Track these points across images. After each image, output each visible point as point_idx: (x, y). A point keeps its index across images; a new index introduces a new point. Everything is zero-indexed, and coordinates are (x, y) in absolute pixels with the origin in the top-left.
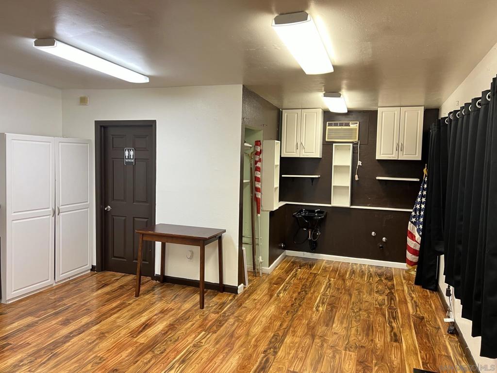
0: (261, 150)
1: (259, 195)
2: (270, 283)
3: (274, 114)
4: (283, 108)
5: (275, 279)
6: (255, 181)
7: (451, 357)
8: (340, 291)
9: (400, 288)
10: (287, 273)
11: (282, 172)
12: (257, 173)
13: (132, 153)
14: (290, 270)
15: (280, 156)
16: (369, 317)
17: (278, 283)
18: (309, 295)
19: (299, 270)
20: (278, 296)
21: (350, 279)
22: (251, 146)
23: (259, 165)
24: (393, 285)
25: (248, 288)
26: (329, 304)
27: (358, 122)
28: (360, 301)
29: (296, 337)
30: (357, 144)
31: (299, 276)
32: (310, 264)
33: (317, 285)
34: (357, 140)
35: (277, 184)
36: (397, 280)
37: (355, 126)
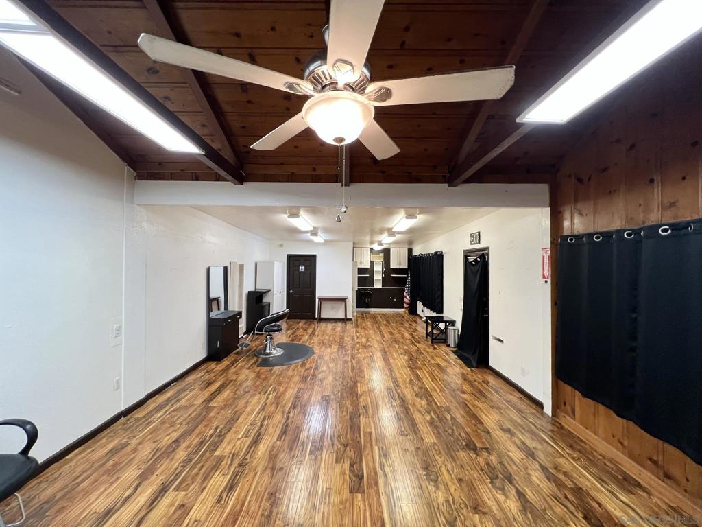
13: (303, 267)
27: (383, 253)
30: (383, 262)
37: (382, 255)
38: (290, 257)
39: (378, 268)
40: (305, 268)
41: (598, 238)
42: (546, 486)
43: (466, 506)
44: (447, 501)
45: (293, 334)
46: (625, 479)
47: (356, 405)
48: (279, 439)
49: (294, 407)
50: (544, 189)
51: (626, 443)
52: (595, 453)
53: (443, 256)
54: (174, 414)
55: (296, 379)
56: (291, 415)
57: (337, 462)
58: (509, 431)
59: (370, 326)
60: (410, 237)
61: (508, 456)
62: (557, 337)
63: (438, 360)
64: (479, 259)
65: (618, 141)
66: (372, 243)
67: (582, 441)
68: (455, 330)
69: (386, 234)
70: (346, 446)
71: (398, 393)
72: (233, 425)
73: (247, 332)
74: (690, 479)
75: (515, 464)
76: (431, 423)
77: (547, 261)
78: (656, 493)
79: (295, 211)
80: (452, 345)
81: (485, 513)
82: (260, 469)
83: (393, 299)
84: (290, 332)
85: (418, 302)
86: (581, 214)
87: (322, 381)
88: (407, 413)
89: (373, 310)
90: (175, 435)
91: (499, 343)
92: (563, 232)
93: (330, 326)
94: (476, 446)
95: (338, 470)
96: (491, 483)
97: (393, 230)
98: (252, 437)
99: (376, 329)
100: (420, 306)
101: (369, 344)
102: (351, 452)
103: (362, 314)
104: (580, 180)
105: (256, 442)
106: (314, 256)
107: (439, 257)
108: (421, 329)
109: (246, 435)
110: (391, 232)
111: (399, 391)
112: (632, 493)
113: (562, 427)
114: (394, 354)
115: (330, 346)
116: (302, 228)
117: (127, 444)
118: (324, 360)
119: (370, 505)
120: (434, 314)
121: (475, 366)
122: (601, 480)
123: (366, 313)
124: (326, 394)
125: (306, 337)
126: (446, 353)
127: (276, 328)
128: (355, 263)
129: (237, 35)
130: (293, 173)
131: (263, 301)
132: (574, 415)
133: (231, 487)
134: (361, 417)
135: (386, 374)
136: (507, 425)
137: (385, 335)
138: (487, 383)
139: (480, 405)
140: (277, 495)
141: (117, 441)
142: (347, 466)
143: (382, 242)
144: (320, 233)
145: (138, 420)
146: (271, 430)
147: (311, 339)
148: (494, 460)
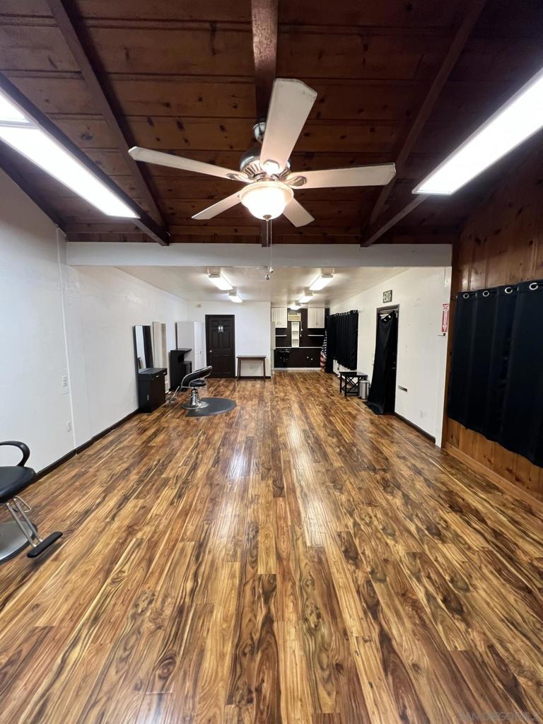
13: (222, 328)
37: (299, 315)
38: (208, 317)
39: (296, 328)
40: (224, 329)
41: (486, 294)
42: (426, 491)
43: (363, 503)
44: (349, 501)
45: (215, 390)
46: (488, 485)
47: (276, 442)
48: (213, 466)
49: (223, 444)
50: (448, 248)
51: (493, 461)
52: (470, 471)
53: (358, 315)
54: (120, 451)
55: (222, 425)
56: (221, 450)
57: (262, 479)
58: (404, 458)
59: (288, 383)
60: (327, 297)
61: (400, 473)
62: (450, 381)
63: (350, 409)
64: (390, 317)
65: (510, 205)
66: (289, 302)
67: (461, 463)
68: (366, 383)
69: (303, 294)
70: (269, 470)
71: (313, 434)
72: (173, 458)
73: (172, 389)
74: (532, 479)
75: (405, 478)
76: (340, 454)
77: (446, 316)
78: (507, 492)
79: (215, 271)
80: (364, 397)
81: (376, 506)
82: (200, 485)
83: (310, 358)
84: (211, 389)
85: (334, 361)
86: (476, 273)
87: (245, 426)
88: (320, 447)
89: (290, 369)
90: (125, 466)
91: (404, 392)
92: (461, 289)
93: (250, 384)
94: (375, 468)
95: (263, 484)
96: (384, 489)
97: (310, 289)
98: (190, 466)
99: (293, 385)
100: (336, 364)
101: (287, 397)
102: (273, 473)
103: (280, 374)
104: (478, 241)
105: (194, 468)
106: (232, 317)
107: (354, 316)
108: (336, 384)
109: (185, 464)
110: (308, 292)
111: (314, 432)
112: (490, 493)
113: (448, 455)
114: (310, 405)
115: (251, 400)
116: (222, 288)
117: (86, 472)
118: (246, 411)
119: (289, 504)
120: (349, 371)
121: (382, 413)
122: (469, 486)
123: (284, 372)
124: (250, 435)
125: (228, 393)
126: (358, 404)
127: (200, 383)
128: (273, 324)
129: (168, 105)
130: (216, 234)
131: (185, 360)
132: (458, 444)
133: (179, 496)
134: (281, 451)
135: (303, 420)
136: (404, 454)
137: (302, 390)
138: (391, 426)
139: (383, 441)
140: (217, 499)
141: (77, 470)
142: (270, 482)
143: (300, 302)
144: (238, 293)
145: (90, 456)
146: (205, 461)
147: (233, 394)
148: (388, 476)
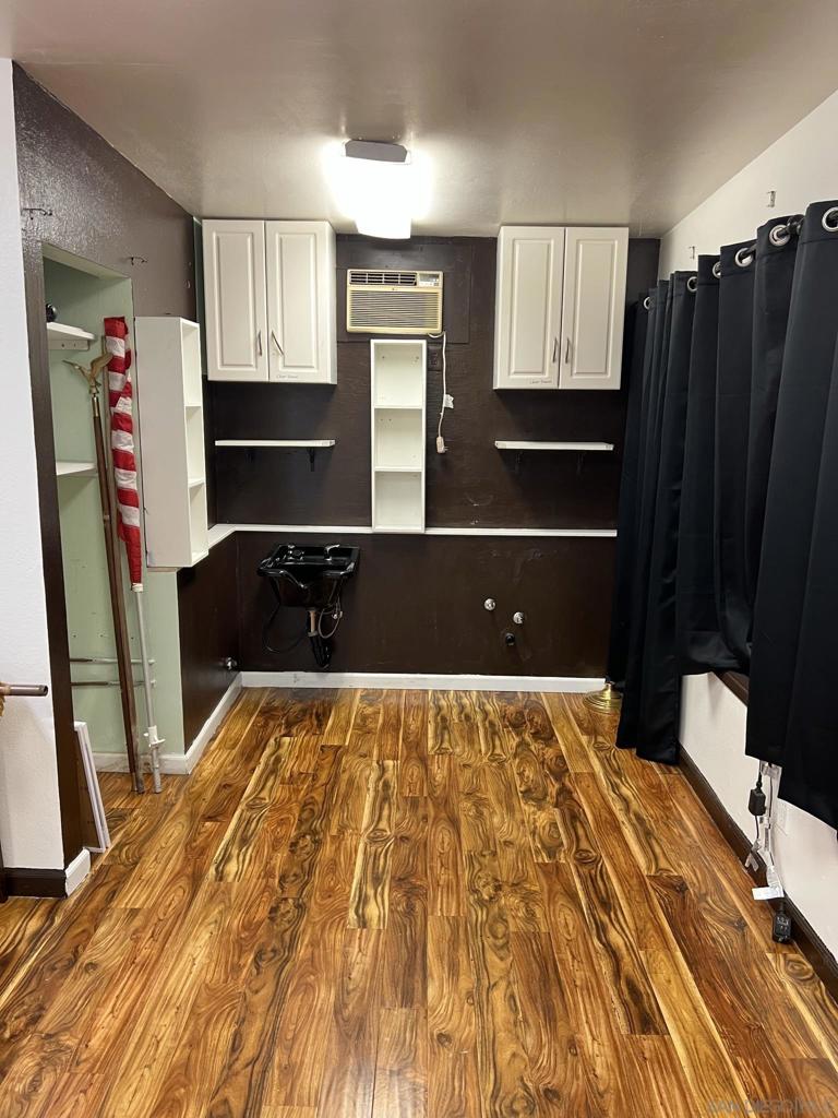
0: (128, 354)
1: (133, 517)
2: (192, 816)
3: (174, 233)
4: (205, 212)
5: (209, 795)
6: (117, 465)
7: (828, 1061)
8: (421, 812)
9: (580, 768)
10: (249, 759)
11: (213, 430)
12: (118, 438)
14: (257, 747)
15: (205, 377)
16: (531, 916)
17: (218, 814)
18: (328, 850)
19: (287, 739)
20: (220, 876)
21: (441, 752)
22: (89, 336)
23: (124, 406)
24: (561, 757)
25: (111, 856)
26: (399, 881)
27: (441, 274)
28: (490, 846)
29: (301, 1104)
30: (438, 342)
31: (290, 766)
32: (316, 709)
33: (346, 796)
34: (438, 329)
35: (197, 474)
36: (565, 738)
